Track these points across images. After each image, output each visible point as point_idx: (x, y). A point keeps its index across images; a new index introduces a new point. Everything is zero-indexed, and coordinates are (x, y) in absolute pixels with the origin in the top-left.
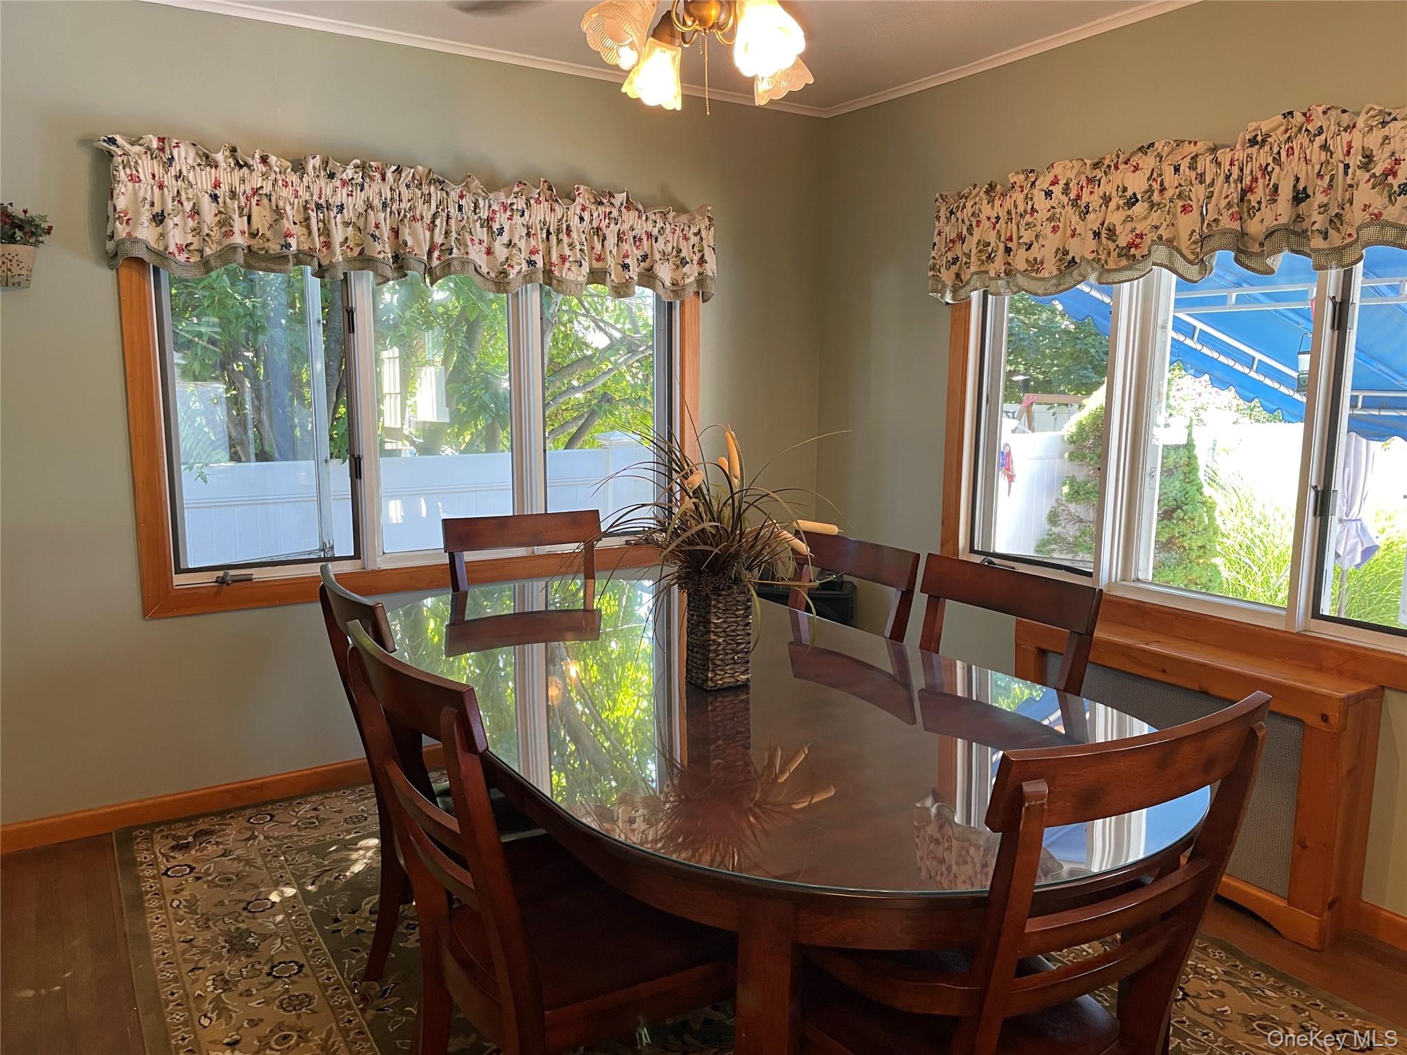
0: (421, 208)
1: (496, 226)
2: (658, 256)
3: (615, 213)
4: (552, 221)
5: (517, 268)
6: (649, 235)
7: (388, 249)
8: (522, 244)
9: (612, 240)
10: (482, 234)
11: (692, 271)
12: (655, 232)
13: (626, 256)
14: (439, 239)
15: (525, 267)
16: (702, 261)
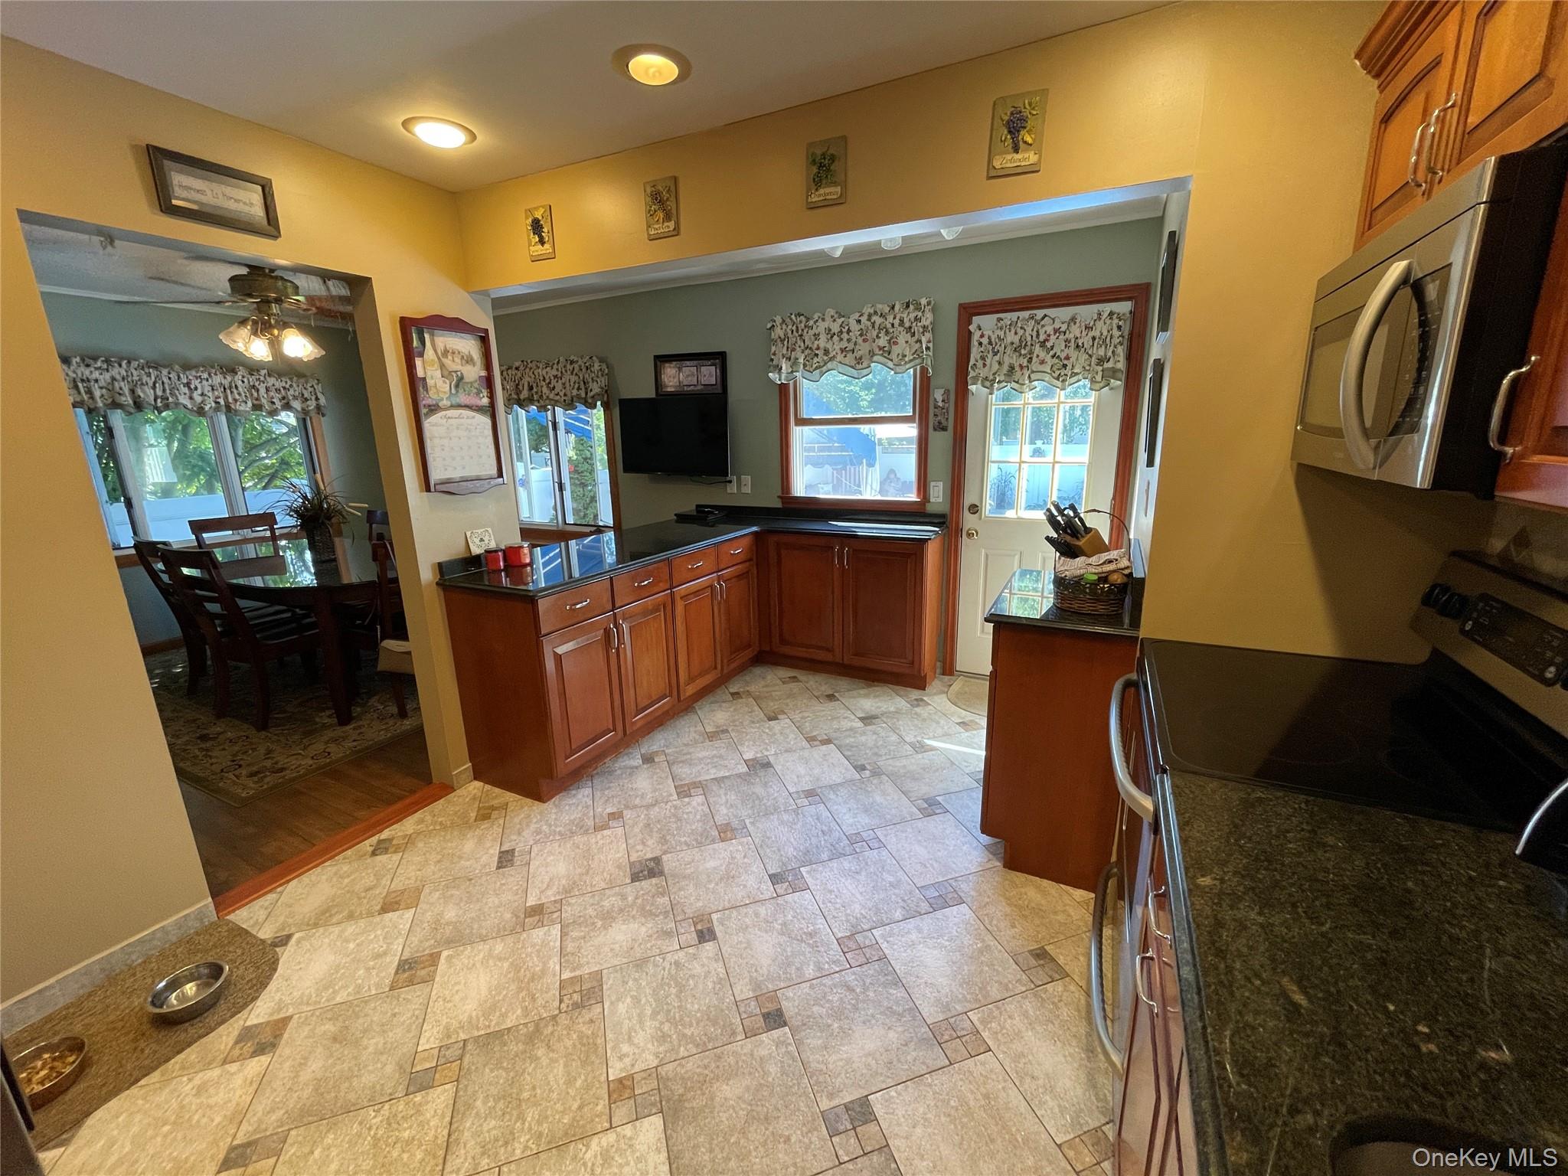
0: (145, 379)
1: (192, 387)
2: (291, 398)
3: (262, 378)
4: (226, 383)
5: (209, 406)
6: (284, 388)
7: (129, 399)
8: (210, 394)
9: (262, 391)
10: (186, 390)
11: (312, 404)
12: (287, 386)
13: (272, 398)
14: (159, 393)
15: (213, 405)
16: (317, 399)
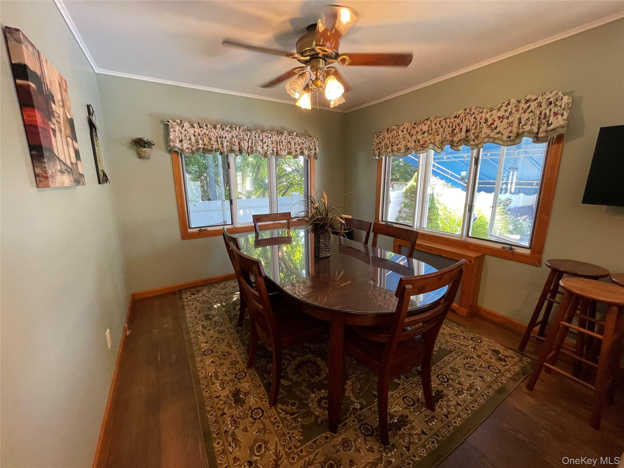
0: (245, 137)
1: (264, 141)
2: (304, 148)
3: (294, 138)
4: (278, 140)
5: (269, 152)
6: (302, 143)
7: (237, 148)
8: (271, 146)
9: (293, 144)
10: (261, 143)
11: (313, 152)
12: (304, 142)
13: (296, 148)
14: (250, 145)
15: (271, 151)
16: (315, 149)
